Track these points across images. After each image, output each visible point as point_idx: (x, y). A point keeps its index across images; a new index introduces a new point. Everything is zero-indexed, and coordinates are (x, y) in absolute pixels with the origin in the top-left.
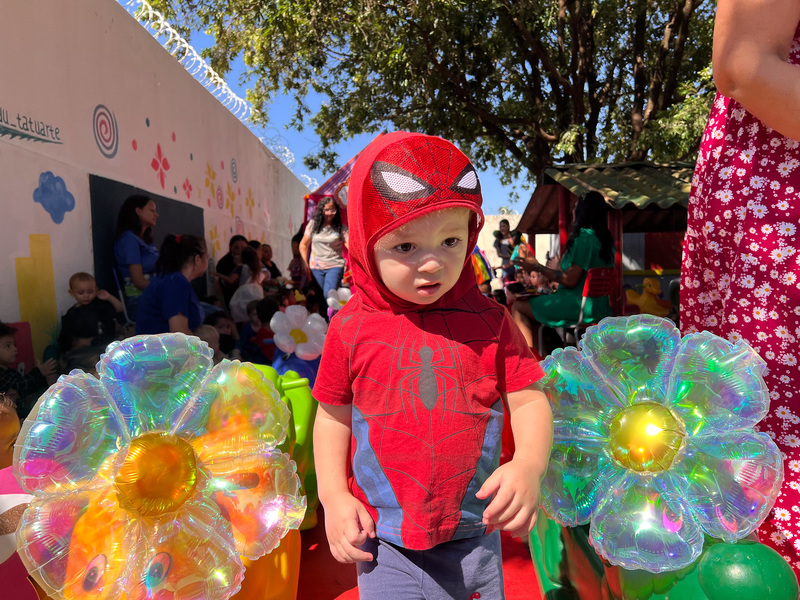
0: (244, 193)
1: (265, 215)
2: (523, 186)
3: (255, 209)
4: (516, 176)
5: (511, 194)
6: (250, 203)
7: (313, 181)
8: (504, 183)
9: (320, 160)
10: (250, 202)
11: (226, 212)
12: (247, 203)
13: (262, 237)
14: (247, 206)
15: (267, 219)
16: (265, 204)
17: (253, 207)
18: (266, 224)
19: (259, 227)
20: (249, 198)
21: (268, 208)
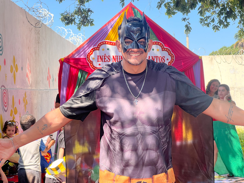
0: (9, 62)
1: (27, 76)
3: (18, 74)
6: (14, 69)
9: (76, 16)
10: (14, 68)
12: (12, 70)
13: (24, 97)
14: (12, 72)
15: (29, 78)
16: (27, 65)
17: (16, 72)
18: (27, 83)
19: (21, 89)
20: (13, 66)
21: (29, 69)
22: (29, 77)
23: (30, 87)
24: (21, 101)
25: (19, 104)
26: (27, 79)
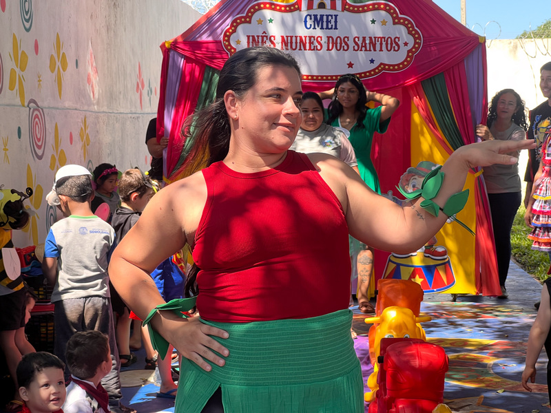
0: (46, 48)
1: (89, 80)
3: (69, 75)
6: (58, 64)
10: (59, 62)
11: (10, 96)
12: (52, 67)
13: (82, 128)
14: (52, 71)
15: (92, 86)
16: (88, 57)
17: (64, 71)
18: (90, 96)
19: (76, 109)
20: (55, 56)
21: (94, 64)
22: (94, 83)
23: (96, 107)
24: (76, 137)
25: (71, 144)
26: (88, 88)
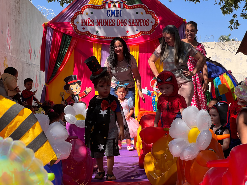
1: (7, 41)
2: (243, 15)
4: (236, 6)
5: (231, 22)
7: (50, 12)
8: (224, 12)
13: (4, 61)
15: (9, 44)
16: (7, 31)
18: (8, 48)
19: (2, 52)
24: (2, 64)
